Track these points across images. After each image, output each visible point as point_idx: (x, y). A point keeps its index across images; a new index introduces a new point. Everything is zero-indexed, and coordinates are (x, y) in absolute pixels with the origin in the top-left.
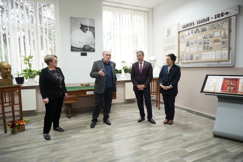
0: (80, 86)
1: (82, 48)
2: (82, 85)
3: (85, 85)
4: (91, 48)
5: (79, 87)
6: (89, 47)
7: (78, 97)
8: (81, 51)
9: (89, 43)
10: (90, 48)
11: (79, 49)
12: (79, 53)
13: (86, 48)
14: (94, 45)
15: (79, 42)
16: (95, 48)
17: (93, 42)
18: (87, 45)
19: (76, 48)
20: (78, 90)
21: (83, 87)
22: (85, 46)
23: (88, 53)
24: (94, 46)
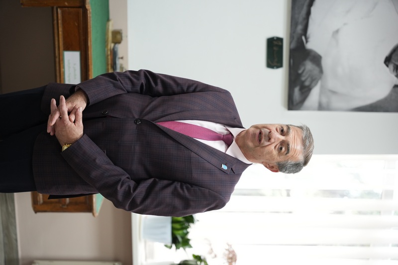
0: (112, 26)
1: (310, 46)
2: (118, 37)
3: (114, 53)
4: (306, 91)
5: (108, 20)
6: (314, 80)
7: (53, 8)
8: (292, 37)
9: (330, 80)
10: (307, 83)
11: (300, 28)
12: (280, 29)
13: (309, 66)
14: (321, 107)
15: (337, 32)
16: (308, 109)
17: (335, 102)
18: (321, 71)
19: (308, 13)
20: (88, 6)
21: (105, 42)
22: (316, 59)
23: (279, 76)
24: (316, 105)
